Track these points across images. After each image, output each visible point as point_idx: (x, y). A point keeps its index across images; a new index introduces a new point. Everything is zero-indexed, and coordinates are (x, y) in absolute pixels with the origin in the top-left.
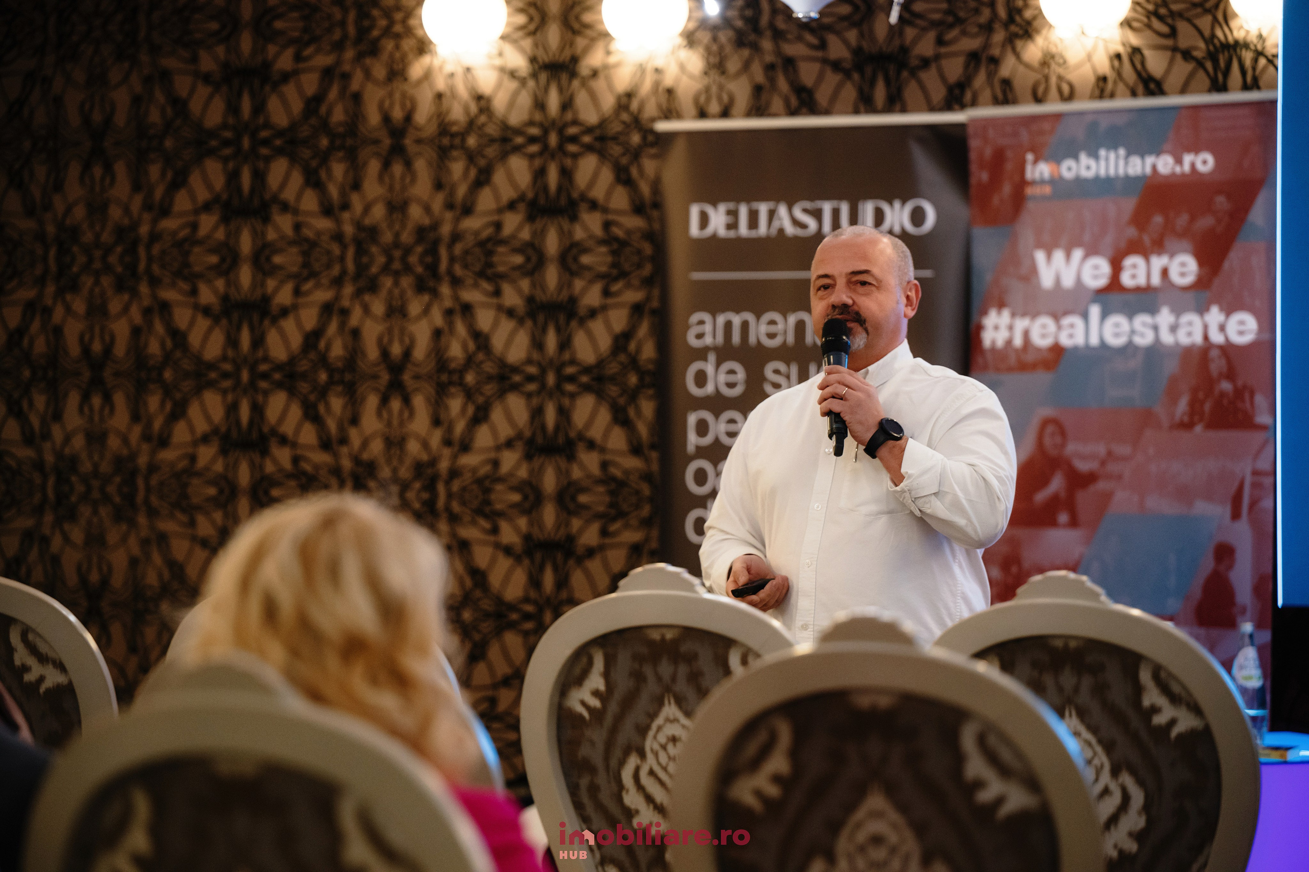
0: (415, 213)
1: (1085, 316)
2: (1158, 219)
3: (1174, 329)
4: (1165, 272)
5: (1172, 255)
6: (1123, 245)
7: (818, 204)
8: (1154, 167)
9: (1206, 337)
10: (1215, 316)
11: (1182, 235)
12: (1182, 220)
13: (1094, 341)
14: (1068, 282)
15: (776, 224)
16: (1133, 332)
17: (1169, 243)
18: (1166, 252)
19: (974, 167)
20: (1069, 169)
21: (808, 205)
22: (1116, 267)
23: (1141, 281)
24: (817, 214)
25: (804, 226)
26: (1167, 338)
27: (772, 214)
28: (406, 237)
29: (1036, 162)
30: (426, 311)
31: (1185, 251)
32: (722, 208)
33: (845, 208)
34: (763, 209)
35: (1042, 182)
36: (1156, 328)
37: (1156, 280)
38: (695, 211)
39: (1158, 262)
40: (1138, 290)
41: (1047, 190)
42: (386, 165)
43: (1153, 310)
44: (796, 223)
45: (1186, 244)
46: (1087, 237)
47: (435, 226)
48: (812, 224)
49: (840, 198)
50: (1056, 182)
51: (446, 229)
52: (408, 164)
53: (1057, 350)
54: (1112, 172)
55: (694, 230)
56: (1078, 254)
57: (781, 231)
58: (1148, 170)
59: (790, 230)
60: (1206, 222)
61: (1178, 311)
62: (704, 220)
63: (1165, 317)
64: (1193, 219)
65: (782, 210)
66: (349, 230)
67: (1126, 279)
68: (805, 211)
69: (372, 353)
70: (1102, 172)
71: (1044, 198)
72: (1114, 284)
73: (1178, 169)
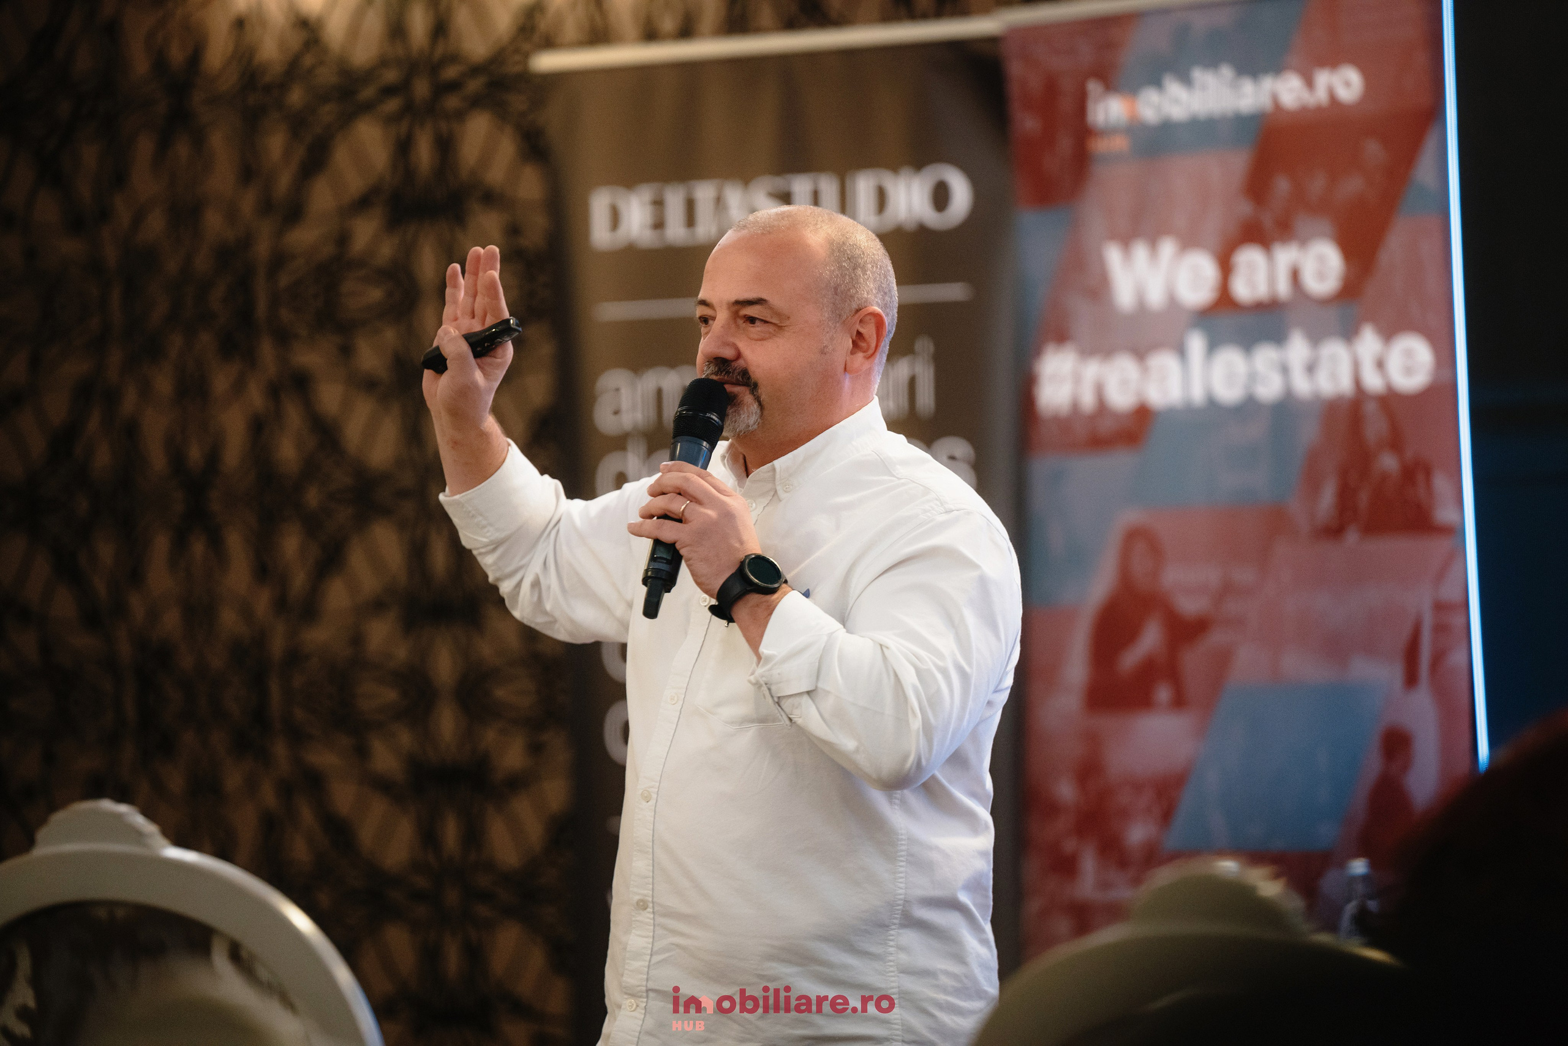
0: (214, 222)
1: (1181, 351)
2: (1284, 185)
3: (1311, 368)
4: (1295, 276)
5: (1304, 242)
6: (1232, 230)
7: (788, 180)
8: (1274, 96)
9: (1357, 382)
10: (1369, 342)
11: (1321, 208)
12: (1317, 184)
13: (1198, 395)
14: (1156, 297)
16: (1253, 377)
17: (1299, 224)
18: (1294, 240)
19: (1016, 108)
20: (1151, 105)
22: (1226, 267)
23: (1262, 291)
24: (787, 199)
26: (1302, 386)
27: (718, 203)
28: (203, 262)
29: (1101, 94)
30: (239, 387)
31: (1324, 238)
33: (828, 187)
35: (1111, 130)
36: (1285, 370)
37: (1283, 288)
38: (600, 203)
39: (1286, 256)
40: (1258, 306)
41: (1124, 143)
42: (164, 144)
43: (1278, 338)
45: (1323, 224)
46: (1180, 219)
47: (246, 242)
49: (823, 170)
50: (1134, 129)
51: (262, 249)
52: (199, 140)
53: (1143, 414)
55: (601, 234)
56: (1168, 247)
58: (1266, 102)
60: (1352, 186)
62: (615, 217)
63: (1298, 349)
64: (1333, 181)
65: (735, 195)
66: (111, 254)
67: (1241, 289)
68: (767, 192)
69: (158, 460)
70: (1199, 109)
71: (1120, 156)
72: (1225, 300)
73: (1309, 99)
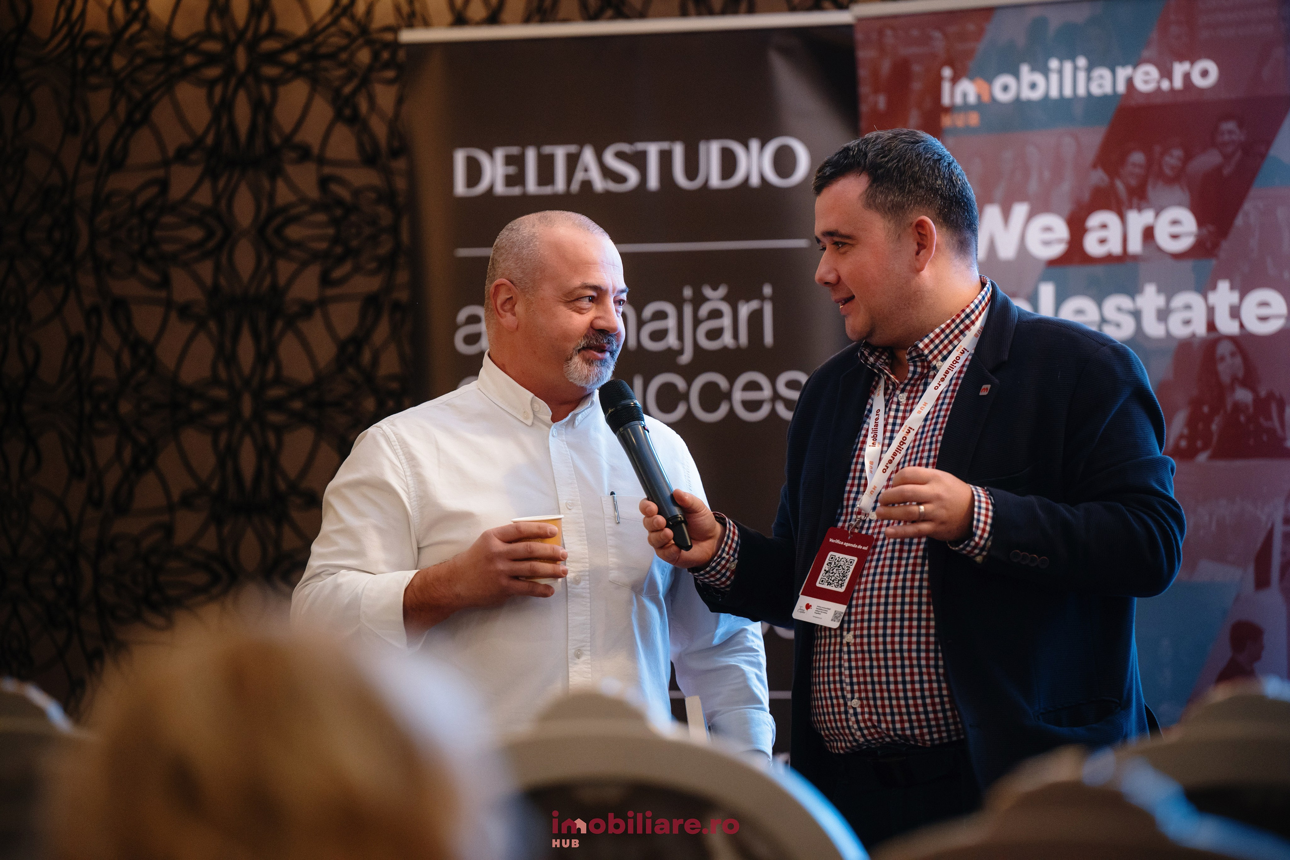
2: (1138, 157)
3: (1163, 315)
4: (1148, 234)
5: (1159, 210)
6: (1086, 196)
7: (640, 146)
8: (1130, 82)
9: (1211, 326)
10: (1224, 295)
12: (1173, 158)
14: (1007, 251)
15: (579, 176)
16: (1104, 320)
17: (1155, 192)
18: (1149, 206)
19: (865, 89)
20: (1005, 88)
21: (625, 147)
22: (1077, 228)
23: (1115, 247)
24: (639, 161)
25: (620, 178)
26: (1153, 329)
27: (573, 161)
29: (955, 80)
31: (1180, 204)
32: (500, 154)
33: (678, 150)
34: (560, 153)
35: (966, 107)
36: (1137, 315)
37: (1135, 246)
38: (460, 158)
39: (1138, 220)
40: (1109, 259)
41: (974, 119)
44: (608, 173)
45: (1178, 192)
46: (1033, 186)
48: (632, 176)
49: (672, 138)
50: (986, 106)
54: (1068, 92)
55: (460, 187)
56: (1020, 210)
57: (587, 185)
58: (1121, 88)
59: (599, 184)
60: (1208, 160)
61: (1169, 290)
62: (474, 172)
63: (1150, 298)
64: (1188, 157)
65: (588, 156)
67: (1092, 246)
68: (620, 155)
70: (1054, 93)
71: (968, 130)
72: (1075, 252)
73: (1165, 85)
